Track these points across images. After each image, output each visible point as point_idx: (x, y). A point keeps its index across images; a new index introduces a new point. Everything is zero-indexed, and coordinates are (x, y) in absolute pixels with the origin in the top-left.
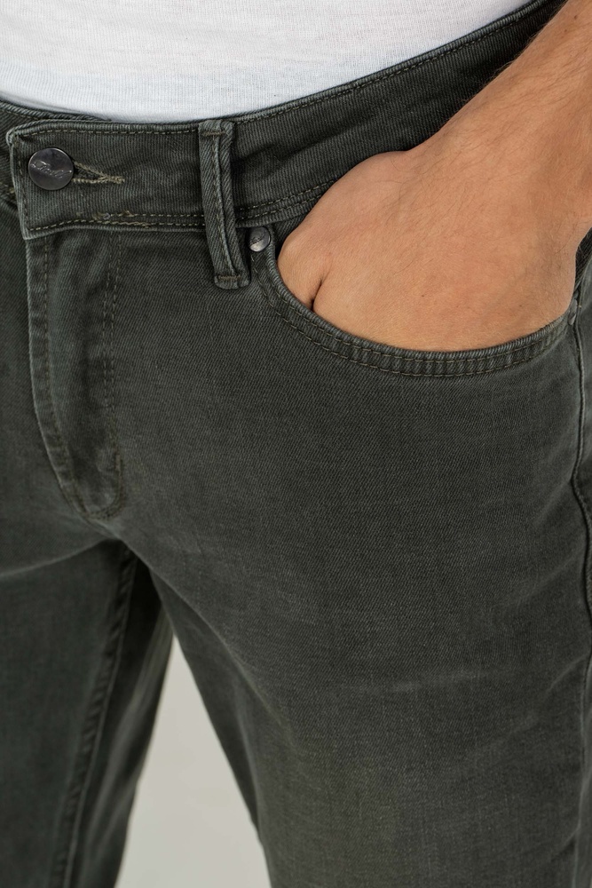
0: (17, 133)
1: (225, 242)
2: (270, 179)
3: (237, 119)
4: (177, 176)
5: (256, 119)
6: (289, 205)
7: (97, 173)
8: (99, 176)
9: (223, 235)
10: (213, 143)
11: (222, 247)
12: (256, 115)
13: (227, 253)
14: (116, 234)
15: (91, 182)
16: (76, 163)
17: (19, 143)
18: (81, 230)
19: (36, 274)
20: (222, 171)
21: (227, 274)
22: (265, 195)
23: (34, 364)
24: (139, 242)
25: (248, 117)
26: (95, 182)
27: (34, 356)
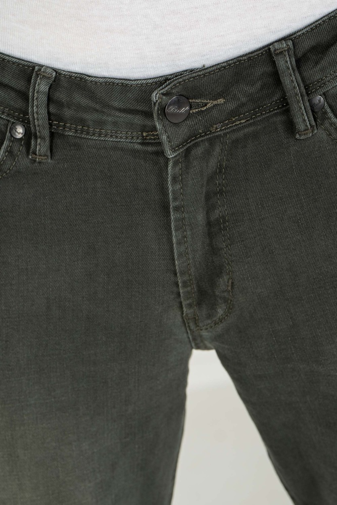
0: (161, 92)
1: (304, 112)
2: (319, 67)
3: (292, 37)
4: (258, 85)
5: (303, 34)
6: (331, 79)
7: (205, 101)
8: (207, 103)
9: (303, 108)
10: (285, 56)
11: (303, 115)
12: (304, 31)
13: (306, 118)
14: (225, 134)
15: (203, 109)
16: (190, 101)
17: (162, 98)
18: (202, 141)
19: (174, 179)
20: (294, 71)
21: (306, 130)
22: (318, 77)
23: (176, 236)
24: (241, 134)
25: (299, 33)
26: (205, 108)
27: (176, 230)
